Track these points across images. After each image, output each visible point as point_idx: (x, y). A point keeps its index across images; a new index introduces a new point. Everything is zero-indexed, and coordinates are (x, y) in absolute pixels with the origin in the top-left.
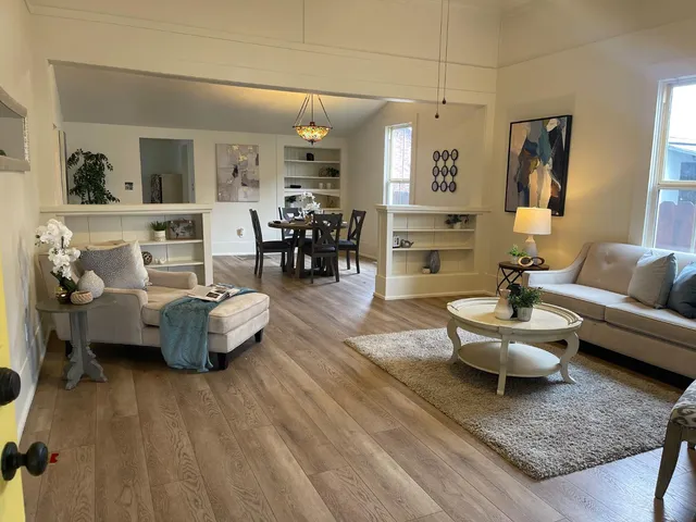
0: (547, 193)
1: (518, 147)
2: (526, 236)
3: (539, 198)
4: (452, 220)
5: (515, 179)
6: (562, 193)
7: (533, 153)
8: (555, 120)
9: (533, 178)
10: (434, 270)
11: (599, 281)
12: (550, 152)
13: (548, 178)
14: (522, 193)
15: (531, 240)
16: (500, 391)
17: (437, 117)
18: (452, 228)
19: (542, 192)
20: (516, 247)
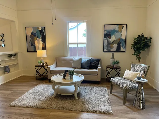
0: (41, 46)
1: (29, 34)
2: (41, 57)
3: (39, 47)
4: (10, 56)
5: (30, 43)
6: (46, 46)
7: (35, 36)
8: (41, 28)
9: (36, 42)
10: (9, 72)
11: (63, 66)
12: (40, 36)
13: (41, 42)
14: (33, 47)
15: (42, 58)
16: (77, 98)
17: (53, 24)
18: (10, 58)
19: (40, 46)
20: (39, 61)
